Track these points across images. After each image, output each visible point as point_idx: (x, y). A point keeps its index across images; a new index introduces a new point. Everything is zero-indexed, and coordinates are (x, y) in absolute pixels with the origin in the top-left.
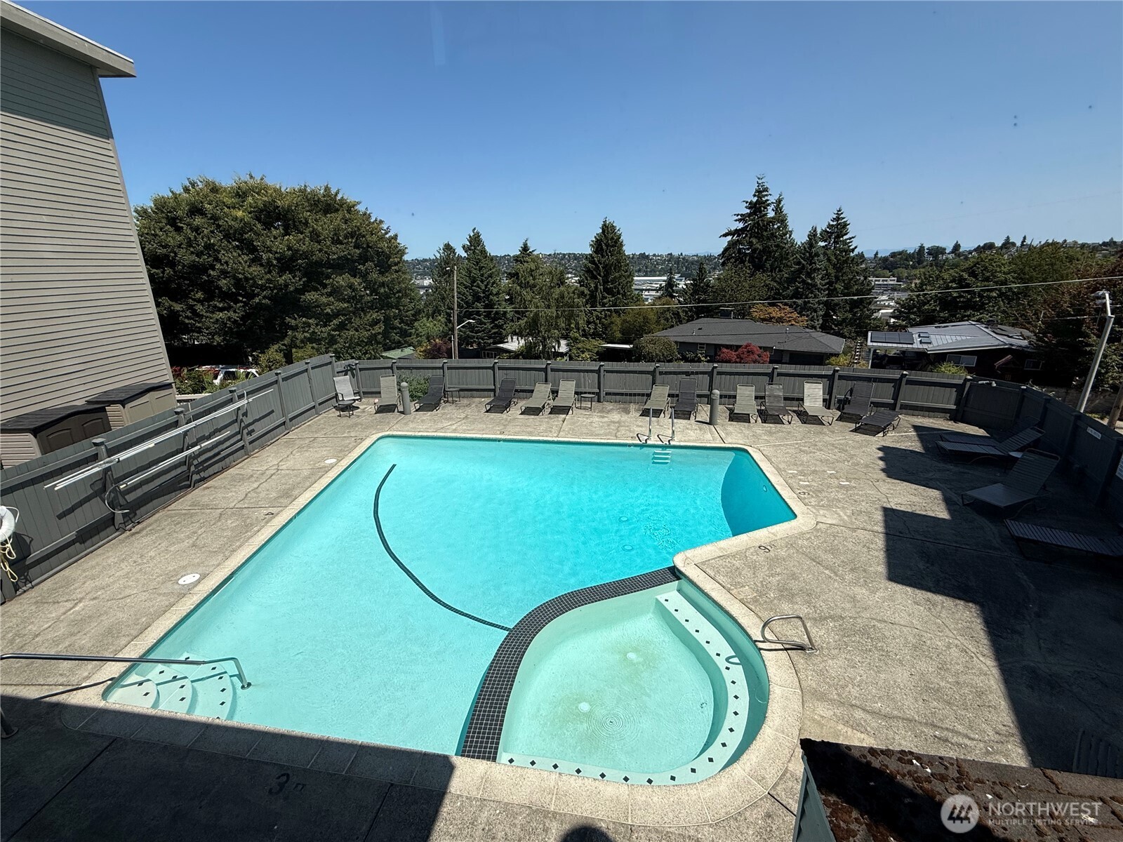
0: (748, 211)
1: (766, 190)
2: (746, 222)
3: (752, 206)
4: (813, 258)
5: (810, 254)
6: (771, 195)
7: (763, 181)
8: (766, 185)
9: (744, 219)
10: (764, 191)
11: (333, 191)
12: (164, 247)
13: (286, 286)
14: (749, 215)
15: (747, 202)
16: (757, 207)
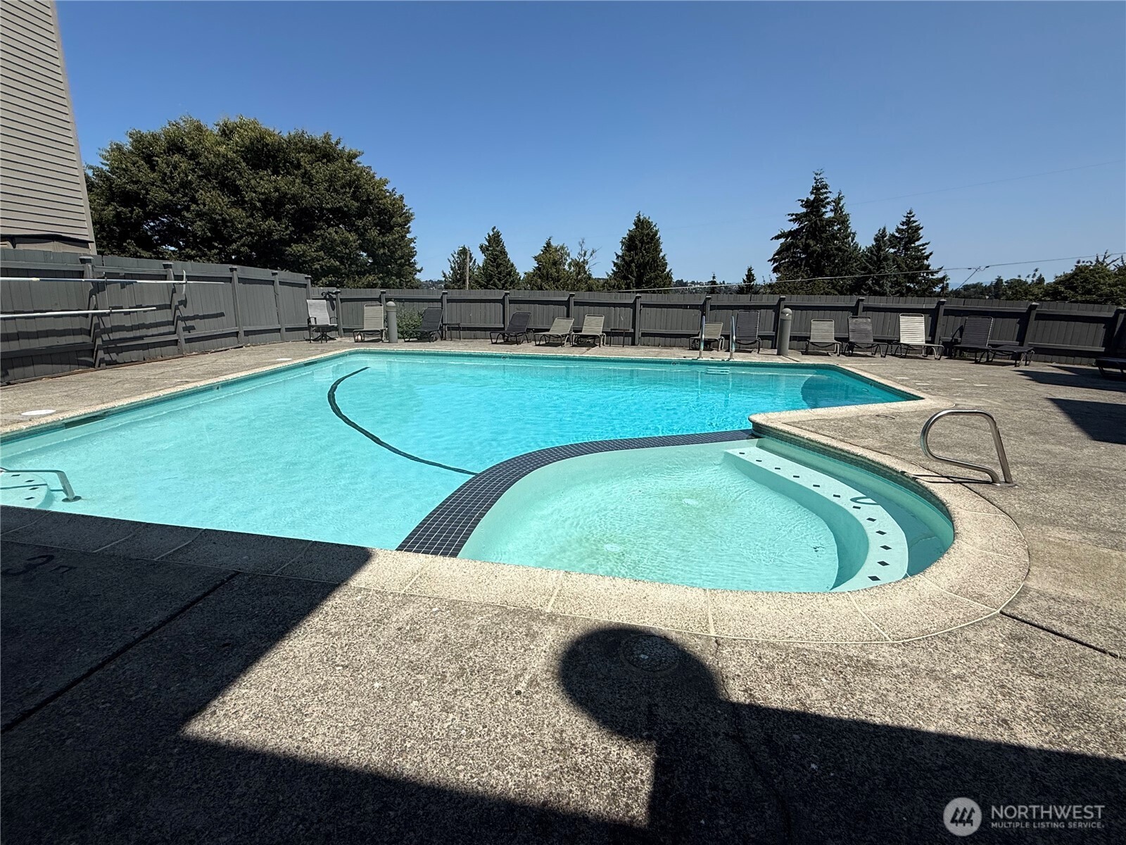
0: (804, 210)
1: (825, 187)
2: (801, 223)
3: (807, 204)
4: (881, 262)
5: (878, 258)
6: (830, 192)
7: (821, 176)
8: (826, 181)
9: (799, 219)
10: (822, 188)
11: (333, 141)
12: (136, 183)
13: (270, 233)
14: (806, 215)
15: (802, 201)
16: (814, 206)
